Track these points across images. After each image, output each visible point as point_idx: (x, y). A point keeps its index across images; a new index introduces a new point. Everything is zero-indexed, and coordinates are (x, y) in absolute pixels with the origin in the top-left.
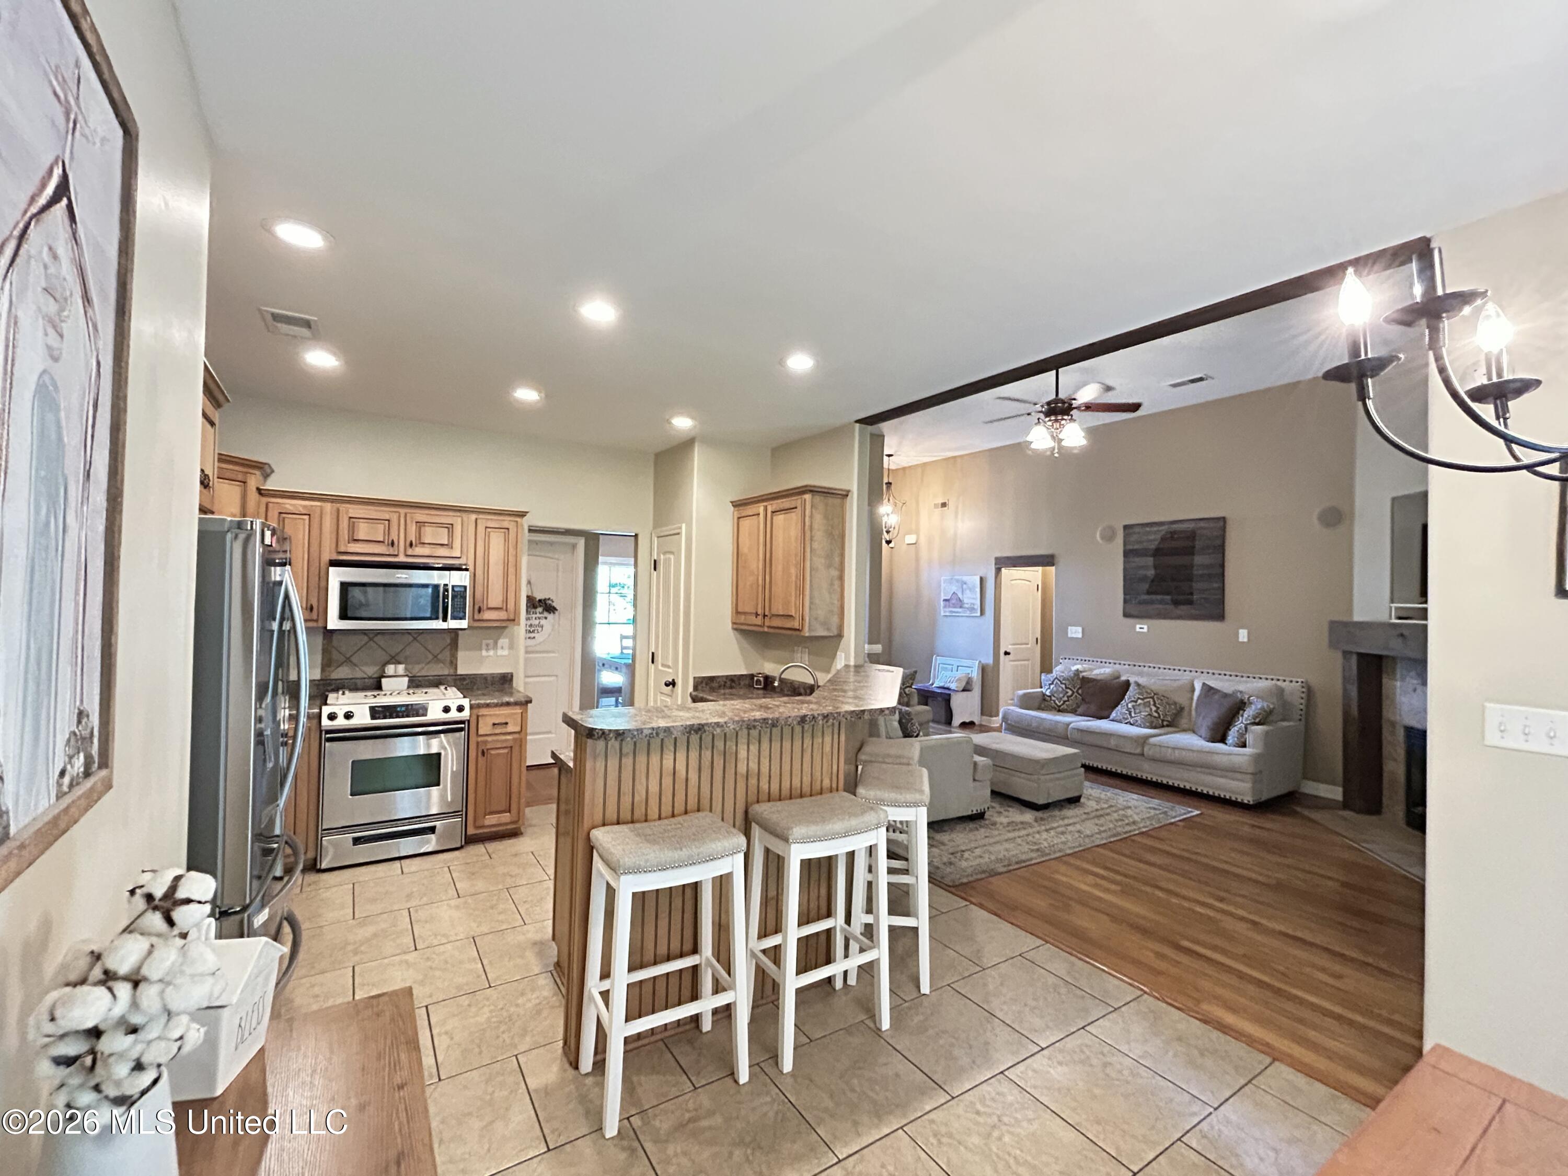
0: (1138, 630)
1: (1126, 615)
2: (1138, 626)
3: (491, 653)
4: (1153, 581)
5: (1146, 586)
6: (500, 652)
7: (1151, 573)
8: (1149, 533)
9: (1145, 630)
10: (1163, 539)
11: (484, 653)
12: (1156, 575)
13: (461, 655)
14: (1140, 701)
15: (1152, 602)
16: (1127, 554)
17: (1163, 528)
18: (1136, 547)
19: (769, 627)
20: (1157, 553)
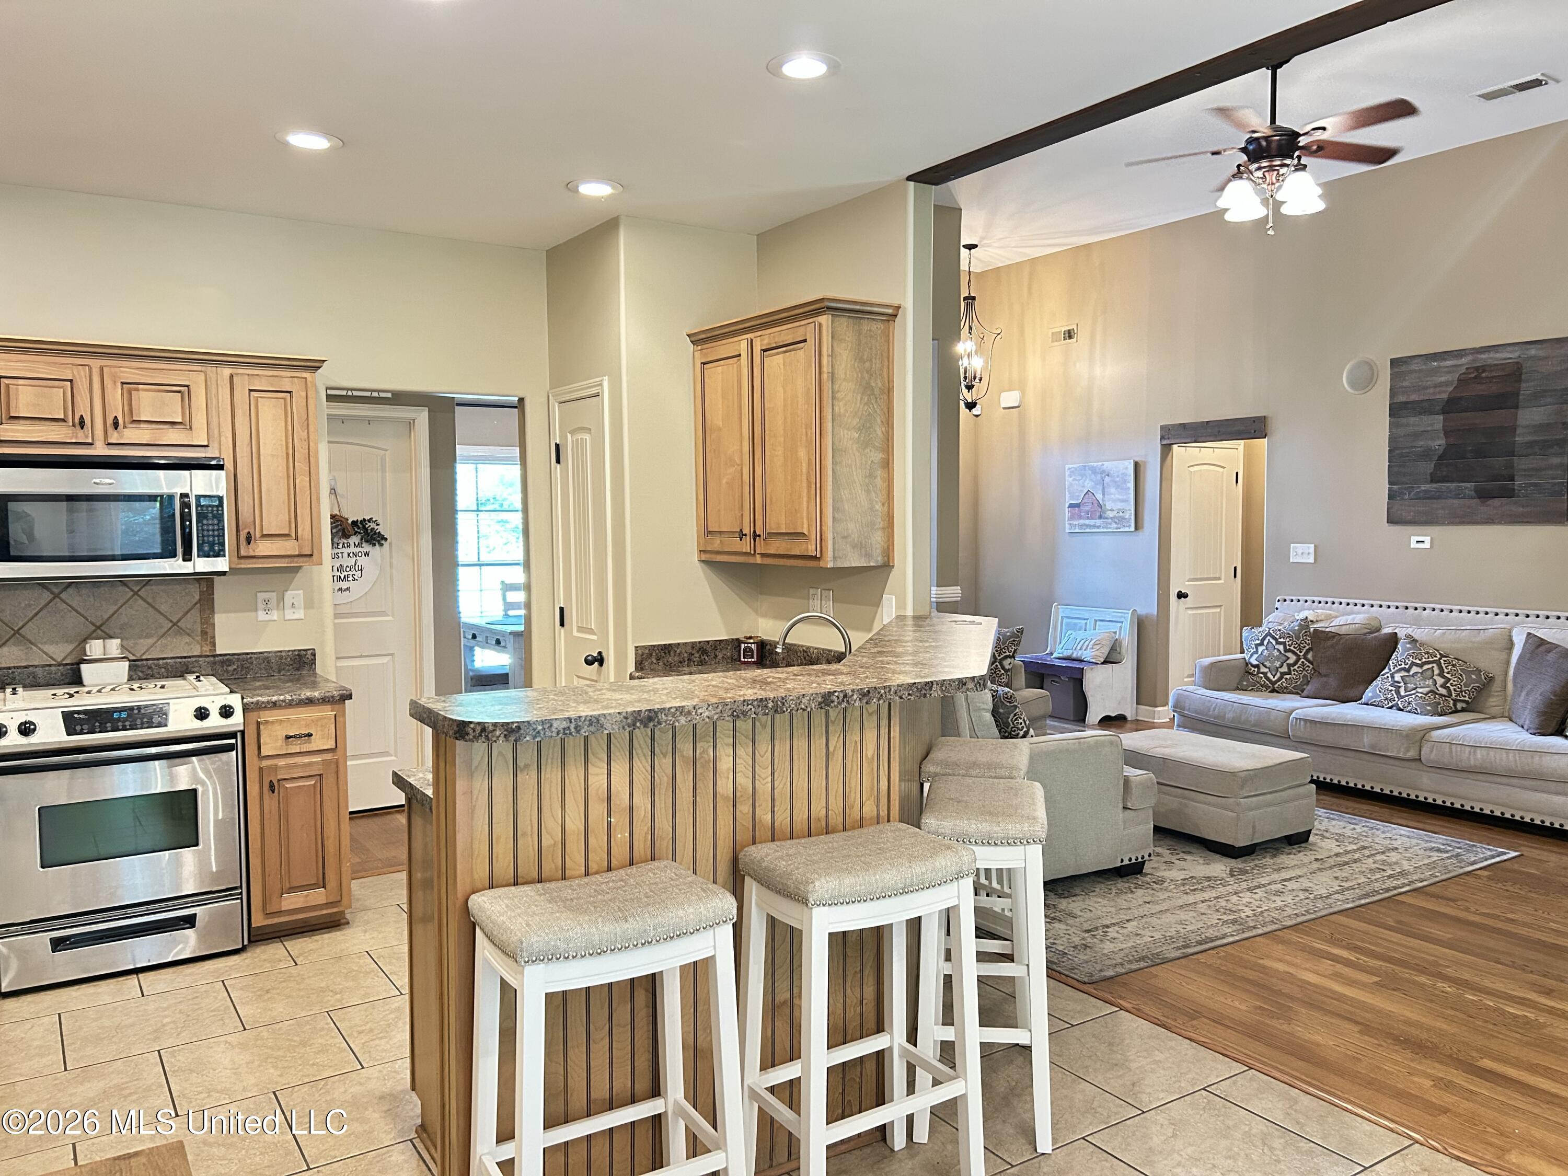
0: (1413, 545)
1: (1391, 520)
2: (1414, 539)
3: (275, 615)
4: (1441, 458)
5: (1430, 467)
6: (289, 614)
7: (1439, 443)
8: (1436, 371)
9: (1427, 545)
10: (1462, 382)
11: (262, 616)
12: (1449, 446)
13: (220, 619)
14: (1415, 669)
15: (1439, 496)
16: (1396, 410)
17: (1464, 360)
18: (1414, 397)
19: (763, 555)
20: (1451, 406)
